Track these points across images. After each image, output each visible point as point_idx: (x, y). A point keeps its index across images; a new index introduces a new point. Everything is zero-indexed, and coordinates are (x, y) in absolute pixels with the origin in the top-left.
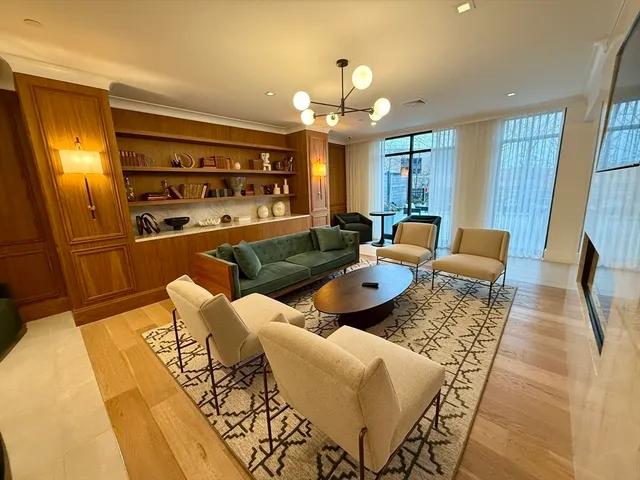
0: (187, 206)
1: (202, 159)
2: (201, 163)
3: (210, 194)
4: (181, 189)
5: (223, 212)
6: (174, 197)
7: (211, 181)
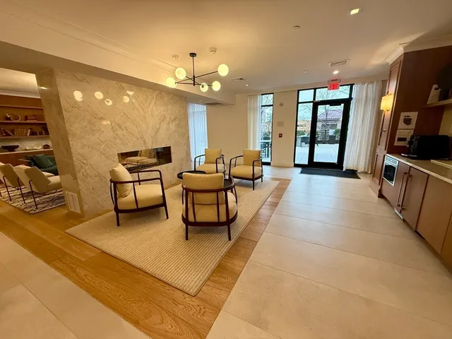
0: (18, 140)
1: (26, 116)
2: (26, 118)
3: (33, 134)
4: (13, 131)
5: (44, 143)
6: (8, 135)
7: (33, 127)
